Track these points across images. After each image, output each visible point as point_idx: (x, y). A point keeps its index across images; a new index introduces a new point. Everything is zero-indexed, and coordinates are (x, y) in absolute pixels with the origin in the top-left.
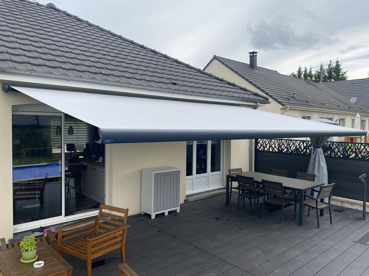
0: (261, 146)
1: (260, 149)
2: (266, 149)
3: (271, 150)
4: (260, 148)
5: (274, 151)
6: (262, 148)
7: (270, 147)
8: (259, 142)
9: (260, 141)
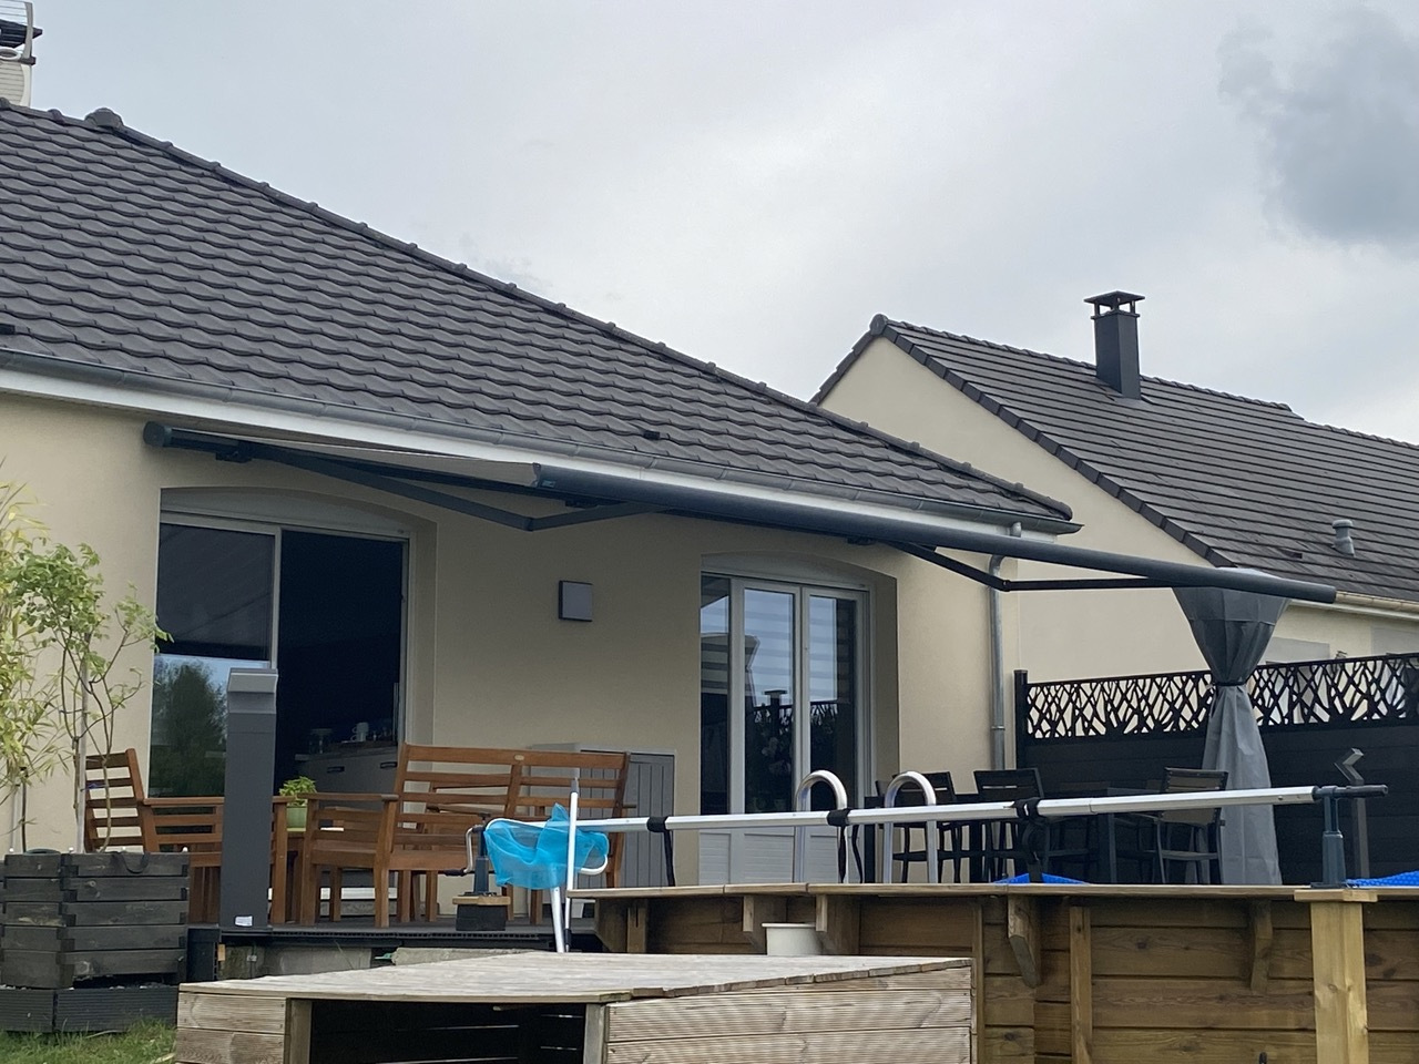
0: (1040, 721)
1: (1039, 735)
2: (1061, 729)
3: (1080, 732)
4: (1037, 727)
5: (1092, 733)
6: (1045, 726)
7: (1074, 720)
8: (1034, 701)
9: (1036, 696)
